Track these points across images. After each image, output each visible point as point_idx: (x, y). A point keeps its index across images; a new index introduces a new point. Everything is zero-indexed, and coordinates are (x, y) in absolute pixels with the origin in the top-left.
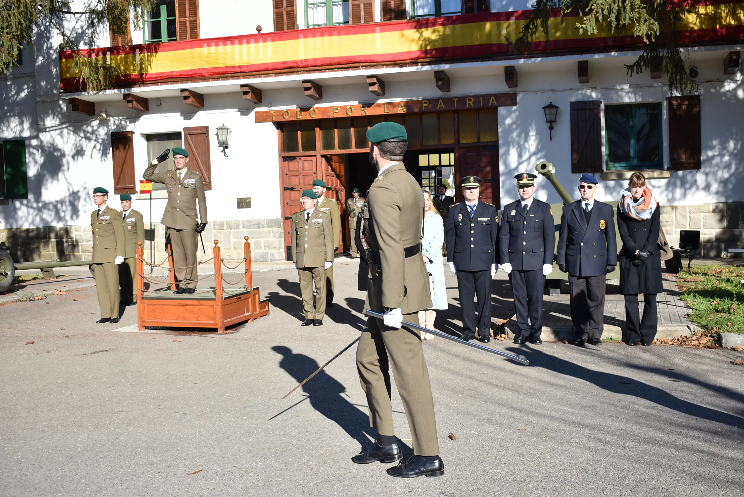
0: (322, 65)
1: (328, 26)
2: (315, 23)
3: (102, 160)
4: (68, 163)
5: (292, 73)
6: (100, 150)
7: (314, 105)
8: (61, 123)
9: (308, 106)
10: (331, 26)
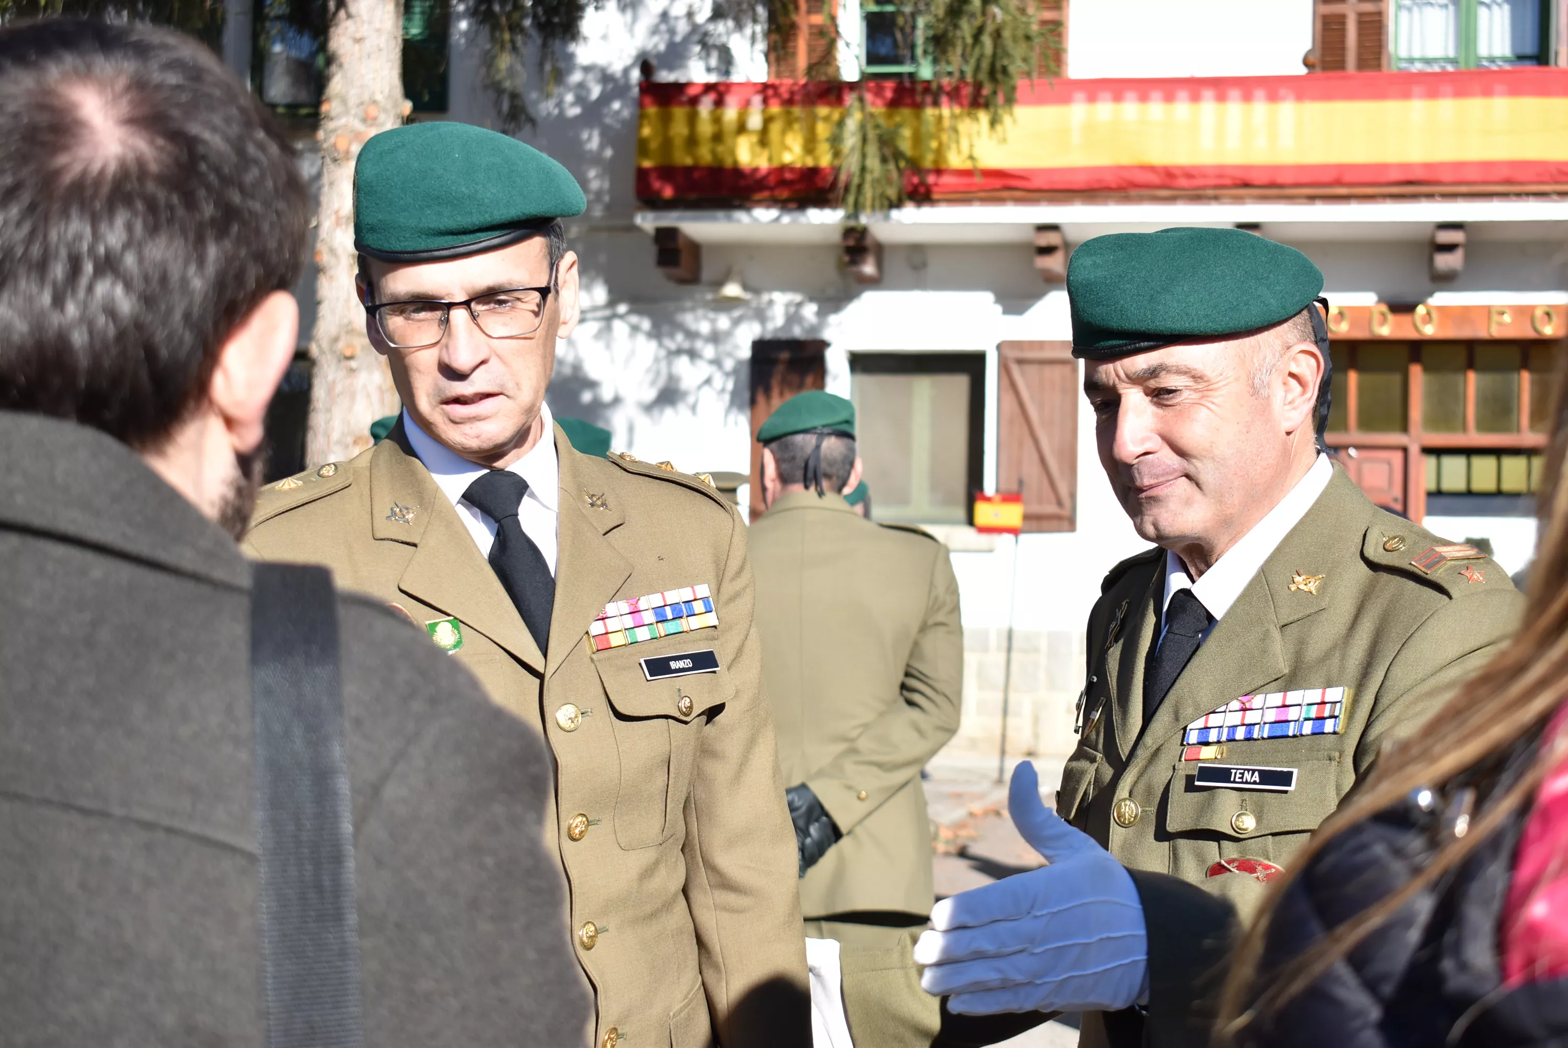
0: (1508, 182)
1: (1462, 67)
2: (1416, 54)
3: (725, 424)
4: (631, 429)
5: (1414, 197)
6: (723, 390)
7: (1431, 294)
8: (612, 303)
9: (1409, 299)
10: (1472, 67)
